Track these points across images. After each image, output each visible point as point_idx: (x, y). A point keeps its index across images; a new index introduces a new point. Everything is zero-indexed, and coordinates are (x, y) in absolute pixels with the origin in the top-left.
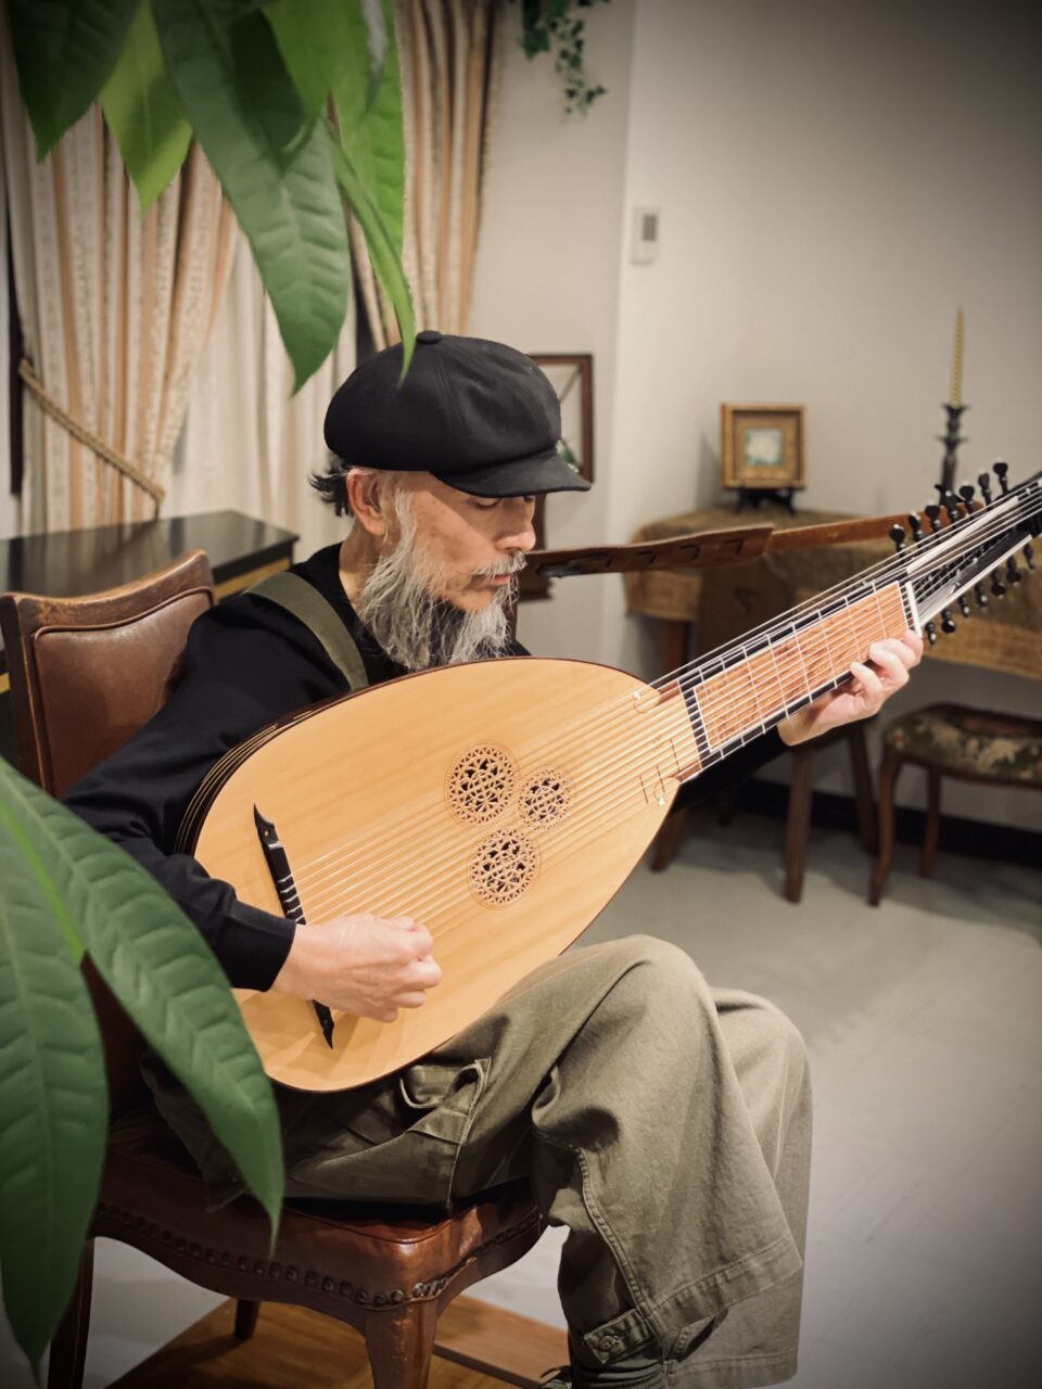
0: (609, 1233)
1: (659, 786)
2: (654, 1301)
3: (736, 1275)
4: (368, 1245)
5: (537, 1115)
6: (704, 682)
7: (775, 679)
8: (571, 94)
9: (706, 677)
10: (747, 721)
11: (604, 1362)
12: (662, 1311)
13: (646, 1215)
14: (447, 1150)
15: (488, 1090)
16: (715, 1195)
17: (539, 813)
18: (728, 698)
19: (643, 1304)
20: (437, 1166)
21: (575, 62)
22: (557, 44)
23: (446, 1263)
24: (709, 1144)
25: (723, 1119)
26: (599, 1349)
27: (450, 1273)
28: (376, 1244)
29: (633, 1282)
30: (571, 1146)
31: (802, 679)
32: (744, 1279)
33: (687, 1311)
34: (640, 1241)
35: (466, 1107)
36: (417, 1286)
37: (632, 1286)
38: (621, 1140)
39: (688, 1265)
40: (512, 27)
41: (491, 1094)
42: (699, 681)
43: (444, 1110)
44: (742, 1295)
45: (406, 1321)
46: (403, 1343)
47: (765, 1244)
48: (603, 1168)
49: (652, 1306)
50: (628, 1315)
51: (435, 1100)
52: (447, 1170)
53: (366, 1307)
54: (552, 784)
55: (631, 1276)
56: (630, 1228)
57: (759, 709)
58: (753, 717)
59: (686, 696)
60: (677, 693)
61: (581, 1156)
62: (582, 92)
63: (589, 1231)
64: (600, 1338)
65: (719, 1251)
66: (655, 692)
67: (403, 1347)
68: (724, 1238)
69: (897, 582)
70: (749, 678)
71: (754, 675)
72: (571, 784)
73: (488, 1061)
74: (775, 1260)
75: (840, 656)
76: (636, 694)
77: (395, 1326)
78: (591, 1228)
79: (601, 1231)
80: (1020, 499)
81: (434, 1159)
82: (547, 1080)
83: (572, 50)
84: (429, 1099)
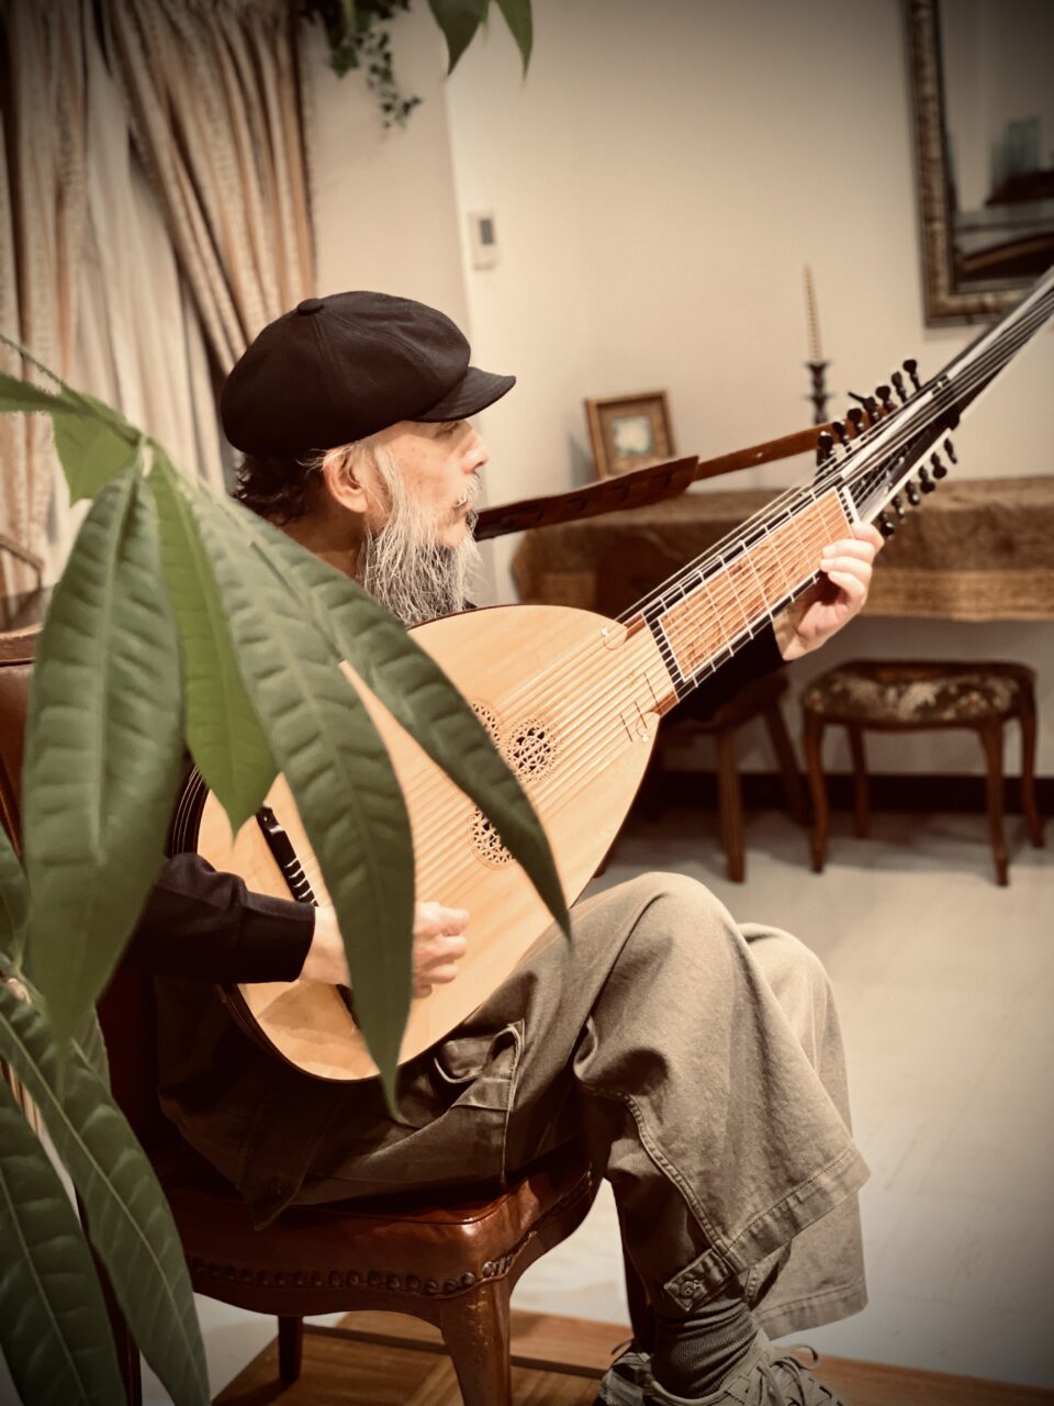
0: (675, 1172)
1: (641, 722)
2: (729, 1238)
3: (808, 1194)
4: (430, 1232)
5: (579, 1070)
6: (667, 611)
7: (734, 599)
8: (388, 108)
9: (669, 605)
10: (713, 645)
11: (688, 1309)
12: (738, 1246)
13: (707, 1151)
14: (495, 1119)
15: (525, 1052)
16: (774, 1118)
17: (528, 764)
18: (692, 624)
19: (718, 1242)
20: (488, 1138)
21: (387, 75)
22: (365, 60)
23: (509, 1237)
24: (757, 1068)
25: (768, 1040)
26: (681, 1296)
27: (515, 1249)
28: (438, 1231)
29: (705, 1221)
30: (619, 1094)
31: (760, 597)
32: (817, 1196)
33: (764, 1242)
34: (706, 1177)
35: (508, 1072)
36: (486, 1265)
37: (705, 1225)
38: (670, 1075)
39: (756, 1195)
40: (317, 48)
41: (530, 1056)
42: (662, 610)
43: (487, 1080)
44: (818, 1213)
45: (481, 1304)
46: (481, 1327)
47: (833, 1158)
48: (657, 1109)
49: (728, 1242)
50: (705, 1257)
51: (474, 1072)
52: (498, 1140)
53: (436, 1297)
54: (538, 733)
55: (702, 1215)
56: (694, 1164)
57: (724, 632)
58: (719, 640)
59: (653, 627)
60: (643, 626)
61: (632, 1103)
62: (398, 104)
63: (655, 1175)
64: (680, 1285)
65: (786, 1174)
66: (622, 627)
67: (481, 1332)
68: (789, 1160)
69: (834, 488)
70: (709, 602)
71: (714, 598)
72: (555, 731)
73: (521, 1023)
74: (845, 1172)
75: (792, 569)
76: (604, 631)
77: (470, 1310)
78: (656, 1172)
79: (667, 1173)
80: (934, 393)
81: (484, 1130)
82: (584, 1031)
83: (381, 64)
84: (467, 1073)
